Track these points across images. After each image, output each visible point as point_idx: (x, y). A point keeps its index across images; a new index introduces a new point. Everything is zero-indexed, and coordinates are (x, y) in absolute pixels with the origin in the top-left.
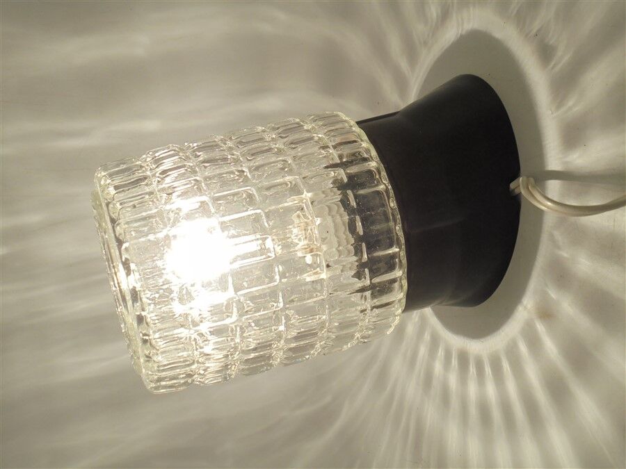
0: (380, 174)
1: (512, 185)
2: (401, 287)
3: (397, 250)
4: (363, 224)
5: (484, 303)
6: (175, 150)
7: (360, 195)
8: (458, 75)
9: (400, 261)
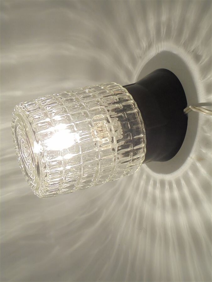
0: (135, 106)
1: (185, 110)
2: (144, 151)
3: (143, 136)
4: (130, 125)
5: (172, 159)
6: (50, 97)
7: (128, 114)
8: (157, 69)
9: (144, 140)
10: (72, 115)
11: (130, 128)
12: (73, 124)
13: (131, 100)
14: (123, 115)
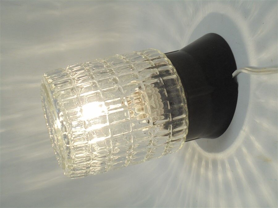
10: (99, 81)
11: (167, 96)
12: (99, 91)
13: (170, 64)
14: (159, 81)
